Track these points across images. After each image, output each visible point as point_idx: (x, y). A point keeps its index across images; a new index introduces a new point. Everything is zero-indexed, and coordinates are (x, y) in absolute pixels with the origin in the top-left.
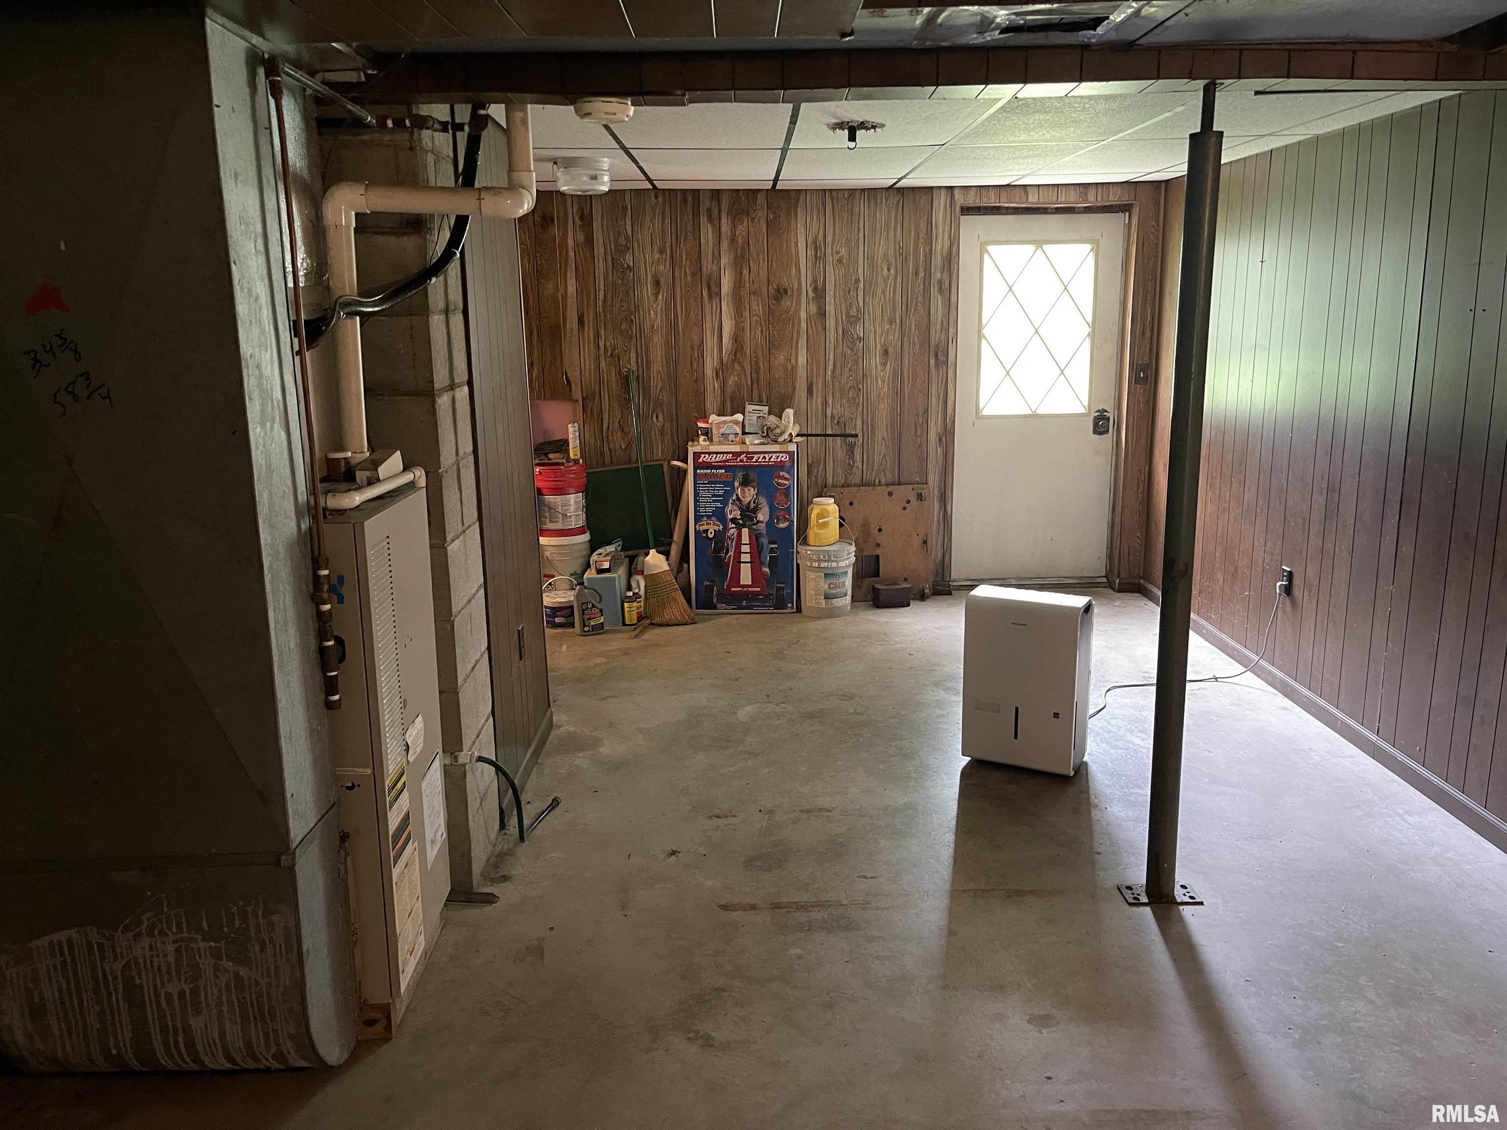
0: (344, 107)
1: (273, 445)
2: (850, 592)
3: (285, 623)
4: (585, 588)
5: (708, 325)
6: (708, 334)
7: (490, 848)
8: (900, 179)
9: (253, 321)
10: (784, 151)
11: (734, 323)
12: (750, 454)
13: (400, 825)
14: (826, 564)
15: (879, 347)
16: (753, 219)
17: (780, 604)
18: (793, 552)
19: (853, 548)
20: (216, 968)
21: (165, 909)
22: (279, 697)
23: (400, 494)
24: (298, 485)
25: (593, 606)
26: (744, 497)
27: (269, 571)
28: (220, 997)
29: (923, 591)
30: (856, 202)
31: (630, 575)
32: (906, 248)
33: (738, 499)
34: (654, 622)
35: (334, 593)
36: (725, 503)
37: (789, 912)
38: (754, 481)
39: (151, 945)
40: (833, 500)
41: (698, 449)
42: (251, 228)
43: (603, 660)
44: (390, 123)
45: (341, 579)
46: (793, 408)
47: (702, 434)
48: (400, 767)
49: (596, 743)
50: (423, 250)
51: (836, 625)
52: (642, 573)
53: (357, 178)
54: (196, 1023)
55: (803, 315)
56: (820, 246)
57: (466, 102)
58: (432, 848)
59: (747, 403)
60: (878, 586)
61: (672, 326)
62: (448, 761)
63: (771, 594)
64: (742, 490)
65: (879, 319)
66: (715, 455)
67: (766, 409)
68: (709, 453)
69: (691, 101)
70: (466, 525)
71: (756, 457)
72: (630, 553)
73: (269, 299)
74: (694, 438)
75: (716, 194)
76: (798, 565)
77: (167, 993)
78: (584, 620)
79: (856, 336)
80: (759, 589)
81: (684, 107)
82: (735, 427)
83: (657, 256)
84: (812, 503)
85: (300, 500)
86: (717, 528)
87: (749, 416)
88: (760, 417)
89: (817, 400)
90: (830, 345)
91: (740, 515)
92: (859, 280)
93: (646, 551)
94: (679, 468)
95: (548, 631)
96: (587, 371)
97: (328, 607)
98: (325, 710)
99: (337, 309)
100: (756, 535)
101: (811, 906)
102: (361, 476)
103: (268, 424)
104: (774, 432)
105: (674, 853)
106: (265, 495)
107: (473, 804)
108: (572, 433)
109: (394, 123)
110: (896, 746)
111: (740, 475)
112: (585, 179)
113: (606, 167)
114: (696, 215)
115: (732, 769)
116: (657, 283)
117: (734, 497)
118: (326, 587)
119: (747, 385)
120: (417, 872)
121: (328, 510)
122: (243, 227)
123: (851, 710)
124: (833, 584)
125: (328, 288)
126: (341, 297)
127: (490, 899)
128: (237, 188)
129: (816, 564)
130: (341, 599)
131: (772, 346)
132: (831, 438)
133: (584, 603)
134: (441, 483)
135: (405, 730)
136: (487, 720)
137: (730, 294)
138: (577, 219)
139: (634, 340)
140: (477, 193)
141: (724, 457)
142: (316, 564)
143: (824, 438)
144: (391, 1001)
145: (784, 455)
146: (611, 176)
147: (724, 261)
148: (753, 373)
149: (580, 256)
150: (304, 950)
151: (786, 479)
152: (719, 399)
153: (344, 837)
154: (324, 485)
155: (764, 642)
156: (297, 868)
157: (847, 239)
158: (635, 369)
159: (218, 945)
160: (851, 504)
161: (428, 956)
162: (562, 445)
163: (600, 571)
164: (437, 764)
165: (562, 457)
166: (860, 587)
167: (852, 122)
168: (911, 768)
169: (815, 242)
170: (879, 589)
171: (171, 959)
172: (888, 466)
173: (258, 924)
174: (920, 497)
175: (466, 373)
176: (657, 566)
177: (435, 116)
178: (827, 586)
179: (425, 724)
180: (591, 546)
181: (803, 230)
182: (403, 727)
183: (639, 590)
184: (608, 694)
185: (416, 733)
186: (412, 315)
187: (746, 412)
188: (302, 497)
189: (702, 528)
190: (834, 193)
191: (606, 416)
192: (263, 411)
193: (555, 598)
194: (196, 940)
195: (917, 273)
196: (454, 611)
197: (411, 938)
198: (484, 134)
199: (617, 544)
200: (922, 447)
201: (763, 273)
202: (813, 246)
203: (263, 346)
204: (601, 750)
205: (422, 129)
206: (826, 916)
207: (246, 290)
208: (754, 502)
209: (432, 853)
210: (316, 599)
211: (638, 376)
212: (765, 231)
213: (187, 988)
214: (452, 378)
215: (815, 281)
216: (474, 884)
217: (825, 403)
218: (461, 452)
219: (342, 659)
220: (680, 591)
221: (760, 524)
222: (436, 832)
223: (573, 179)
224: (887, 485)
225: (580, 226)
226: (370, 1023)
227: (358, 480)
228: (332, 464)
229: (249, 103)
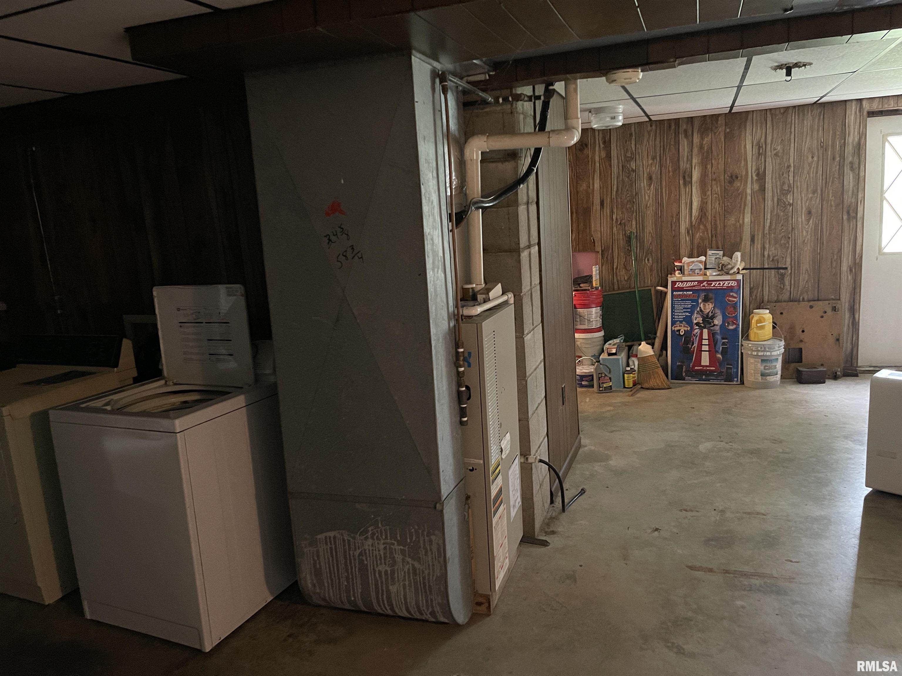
0: (478, 94)
1: (438, 281)
2: (780, 373)
3: (442, 376)
4: (601, 364)
5: (683, 202)
6: (683, 208)
7: (545, 514)
8: (822, 97)
9: (431, 215)
10: (739, 88)
11: (700, 199)
12: (709, 282)
13: (497, 494)
14: (763, 353)
15: (804, 209)
16: (715, 133)
17: (729, 378)
18: (738, 345)
19: (782, 343)
20: (403, 560)
21: (380, 525)
22: (437, 417)
23: (500, 307)
24: (449, 302)
25: (606, 375)
26: (705, 309)
27: (434, 349)
28: (405, 576)
29: (836, 373)
30: (789, 116)
31: (629, 357)
32: (826, 143)
33: (701, 310)
34: (643, 386)
35: (466, 362)
36: (692, 313)
37: (736, 577)
38: (711, 299)
39: (372, 544)
40: (768, 311)
41: (674, 279)
42: (431, 165)
43: (611, 408)
44: (501, 100)
45: (470, 354)
46: (740, 252)
47: (678, 270)
48: (498, 461)
49: (607, 458)
50: (516, 168)
51: (769, 394)
52: (636, 356)
53: (482, 133)
54: (393, 589)
55: (749, 191)
56: (762, 147)
57: (542, 83)
58: (513, 511)
59: (708, 249)
60: (801, 369)
61: (659, 204)
62: (522, 460)
63: (723, 372)
64: (704, 304)
65: (804, 192)
66: (686, 283)
67: (721, 253)
68: (682, 282)
69: (680, 64)
70: (535, 325)
71: (713, 284)
72: (629, 344)
73: (438, 203)
74: (672, 272)
75: (691, 120)
76: (742, 353)
77: (379, 570)
78: (599, 383)
79: (787, 203)
80: (714, 368)
81: (675, 69)
82: (700, 265)
83: (650, 162)
84: (753, 313)
85: (450, 311)
86: (686, 329)
87: (710, 257)
88: (716, 258)
89: (758, 245)
90: (768, 210)
91: (702, 320)
92: (790, 166)
93: (639, 343)
94: (661, 291)
95: (579, 390)
96: (605, 235)
97: (462, 369)
98: (460, 425)
99: (471, 205)
100: (712, 333)
101: (751, 575)
102: (480, 297)
103: (436, 269)
104: (726, 267)
105: (657, 530)
106: (434, 308)
107: (536, 487)
108: (595, 271)
109: (503, 100)
110: (815, 477)
111: (702, 295)
112: (608, 119)
113: (621, 110)
114: (677, 134)
115: (695, 481)
116: (650, 178)
117: (698, 309)
118: (462, 358)
119: (709, 238)
120: (506, 522)
121: (464, 316)
122: (427, 165)
123: (781, 451)
124: (767, 366)
125: (466, 194)
126: (473, 199)
127: (545, 544)
128: (425, 144)
129: (755, 353)
130: (469, 365)
131: (727, 212)
132: (767, 270)
133: (600, 374)
134: (522, 301)
135: (501, 440)
136: (544, 439)
137: (698, 182)
138: (601, 144)
139: (635, 214)
140: (547, 134)
141: (692, 284)
142: (457, 346)
143: (762, 270)
144: (491, 594)
145: (734, 282)
146: (623, 116)
147: (694, 161)
148: (713, 230)
149: (603, 166)
150: (447, 559)
151: (735, 297)
152: (689, 248)
153: (468, 498)
154: (462, 302)
155: (717, 403)
156: (444, 511)
157: (782, 140)
158: (635, 231)
159: (404, 548)
160: (782, 313)
161: (510, 572)
162: (589, 279)
163: (610, 354)
164: (517, 461)
165: (588, 286)
166: (788, 369)
167: (788, 64)
168: (826, 493)
169: (758, 144)
170: (802, 371)
171: (382, 553)
172: (810, 288)
173: (424, 540)
174: (834, 309)
175: (537, 238)
176: (646, 352)
177: (525, 93)
178: (762, 368)
179: (511, 438)
180: (604, 339)
181: (750, 137)
182: (499, 438)
183: (635, 367)
184: (614, 429)
185: (506, 443)
186: (509, 206)
187: (708, 256)
188: (451, 309)
189: (676, 329)
190: (773, 111)
191: (616, 260)
192: (433, 263)
193: (582, 370)
194: (393, 544)
195: (834, 159)
196: (527, 374)
197: (501, 559)
198: (551, 100)
199: (621, 338)
200: (837, 275)
201: (721, 167)
202: (757, 147)
203: (434, 228)
204: (610, 462)
205: (518, 101)
206: (762, 583)
207: (427, 199)
208: (712, 313)
209: (513, 513)
210: (457, 365)
211: (637, 235)
212: (723, 139)
213: (389, 569)
214: (529, 241)
215: (758, 169)
216: (536, 534)
217: (764, 248)
218: (533, 284)
219: (469, 398)
220: (661, 368)
221: (715, 327)
222: (516, 501)
223: (600, 120)
224: (809, 301)
225: (603, 147)
226: (479, 604)
227: (479, 300)
228: (465, 291)
229: (431, 99)
